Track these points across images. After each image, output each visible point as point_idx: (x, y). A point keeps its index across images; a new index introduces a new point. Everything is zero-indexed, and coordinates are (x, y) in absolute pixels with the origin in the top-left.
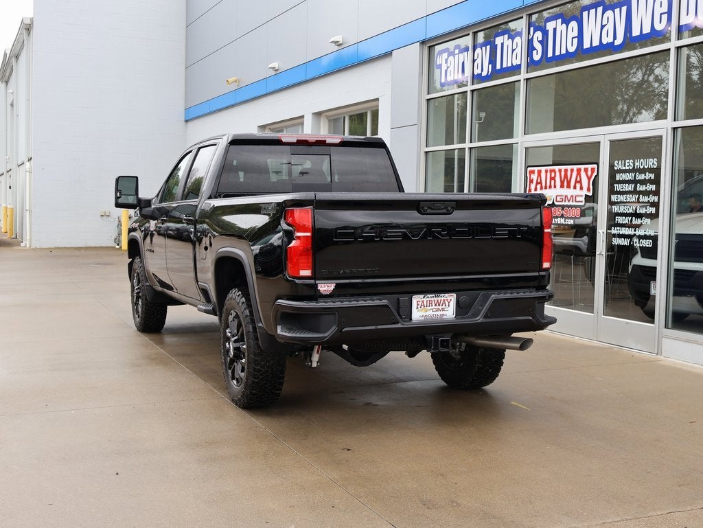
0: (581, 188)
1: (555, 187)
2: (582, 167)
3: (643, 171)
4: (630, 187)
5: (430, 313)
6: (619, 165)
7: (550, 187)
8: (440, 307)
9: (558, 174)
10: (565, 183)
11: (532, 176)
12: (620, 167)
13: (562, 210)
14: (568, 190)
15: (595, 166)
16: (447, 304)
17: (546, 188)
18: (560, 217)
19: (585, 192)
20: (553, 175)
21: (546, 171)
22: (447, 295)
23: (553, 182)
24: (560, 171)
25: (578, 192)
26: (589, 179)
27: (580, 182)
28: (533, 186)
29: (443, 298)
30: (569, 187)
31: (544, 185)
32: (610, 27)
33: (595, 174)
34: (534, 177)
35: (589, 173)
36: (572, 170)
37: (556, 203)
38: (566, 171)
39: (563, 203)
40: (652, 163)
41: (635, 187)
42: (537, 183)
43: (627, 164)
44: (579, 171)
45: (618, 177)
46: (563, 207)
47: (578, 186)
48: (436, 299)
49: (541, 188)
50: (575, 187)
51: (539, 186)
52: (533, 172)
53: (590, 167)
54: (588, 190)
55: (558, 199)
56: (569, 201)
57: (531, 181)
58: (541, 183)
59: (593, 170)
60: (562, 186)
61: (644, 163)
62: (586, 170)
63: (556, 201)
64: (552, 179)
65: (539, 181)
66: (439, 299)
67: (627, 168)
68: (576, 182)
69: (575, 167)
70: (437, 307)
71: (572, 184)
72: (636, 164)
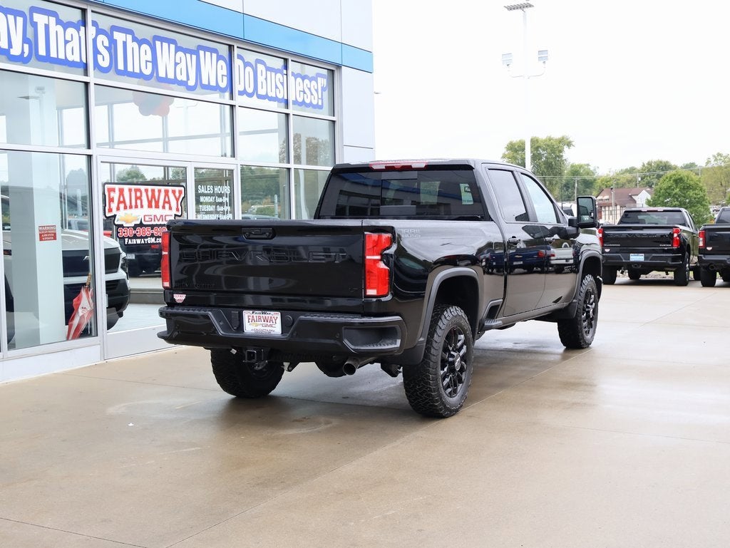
0: (170, 208)
1: (142, 206)
2: (170, 189)
3: (221, 195)
4: (211, 208)
5: (260, 328)
6: (202, 190)
7: (136, 207)
8: (269, 324)
9: (144, 194)
10: (154, 202)
11: (112, 194)
12: (203, 191)
13: (152, 229)
14: (157, 210)
15: (182, 189)
16: (274, 321)
17: (131, 207)
18: (150, 237)
19: (174, 212)
20: (138, 194)
21: (130, 190)
22: (272, 313)
23: (139, 202)
24: (146, 191)
25: (167, 212)
26: (177, 200)
27: (169, 202)
28: (114, 206)
29: (270, 316)
30: (157, 206)
31: (128, 204)
32: (183, 65)
33: (183, 195)
34: (116, 195)
35: (177, 194)
36: (160, 191)
37: (144, 223)
38: (153, 191)
39: (153, 223)
40: (226, 189)
41: (216, 208)
42: (119, 202)
43: (208, 189)
44: (167, 192)
45: (202, 199)
46: (152, 227)
47: (167, 206)
48: (264, 315)
49: (125, 208)
50: (164, 207)
51: (122, 206)
52: (114, 190)
53: (177, 189)
54: (177, 210)
55: (147, 218)
56: (159, 221)
57: (112, 200)
58: (124, 202)
59: (180, 192)
60: (150, 206)
61: (221, 190)
62: (174, 192)
63: (145, 220)
64: (137, 198)
65: (122, 199)
66: (267, 316)
67: (209, 192)
68: (165, 202)
69: (163, 188)
70: (266, 323)
71: (161, 203)
72: (215, 189)
